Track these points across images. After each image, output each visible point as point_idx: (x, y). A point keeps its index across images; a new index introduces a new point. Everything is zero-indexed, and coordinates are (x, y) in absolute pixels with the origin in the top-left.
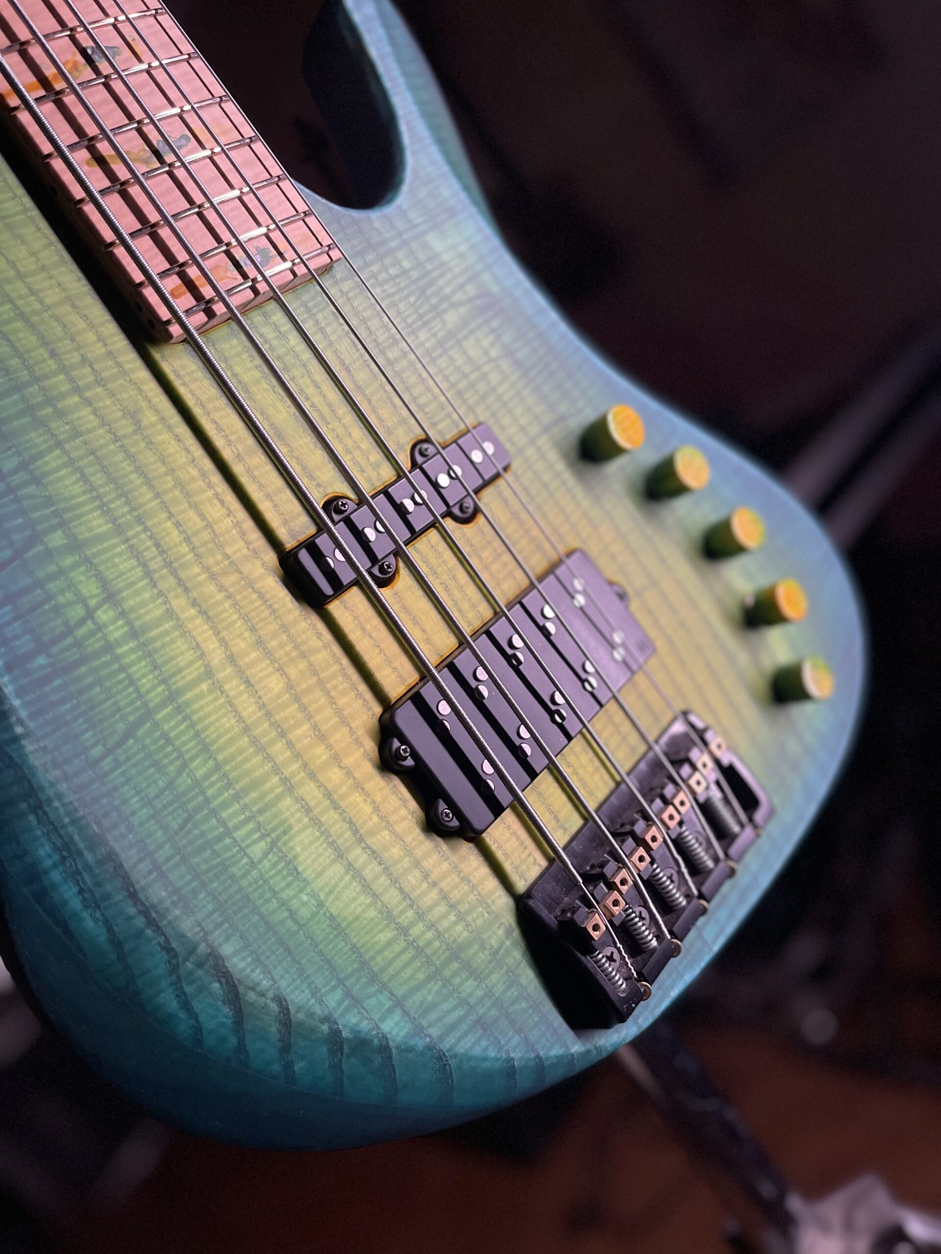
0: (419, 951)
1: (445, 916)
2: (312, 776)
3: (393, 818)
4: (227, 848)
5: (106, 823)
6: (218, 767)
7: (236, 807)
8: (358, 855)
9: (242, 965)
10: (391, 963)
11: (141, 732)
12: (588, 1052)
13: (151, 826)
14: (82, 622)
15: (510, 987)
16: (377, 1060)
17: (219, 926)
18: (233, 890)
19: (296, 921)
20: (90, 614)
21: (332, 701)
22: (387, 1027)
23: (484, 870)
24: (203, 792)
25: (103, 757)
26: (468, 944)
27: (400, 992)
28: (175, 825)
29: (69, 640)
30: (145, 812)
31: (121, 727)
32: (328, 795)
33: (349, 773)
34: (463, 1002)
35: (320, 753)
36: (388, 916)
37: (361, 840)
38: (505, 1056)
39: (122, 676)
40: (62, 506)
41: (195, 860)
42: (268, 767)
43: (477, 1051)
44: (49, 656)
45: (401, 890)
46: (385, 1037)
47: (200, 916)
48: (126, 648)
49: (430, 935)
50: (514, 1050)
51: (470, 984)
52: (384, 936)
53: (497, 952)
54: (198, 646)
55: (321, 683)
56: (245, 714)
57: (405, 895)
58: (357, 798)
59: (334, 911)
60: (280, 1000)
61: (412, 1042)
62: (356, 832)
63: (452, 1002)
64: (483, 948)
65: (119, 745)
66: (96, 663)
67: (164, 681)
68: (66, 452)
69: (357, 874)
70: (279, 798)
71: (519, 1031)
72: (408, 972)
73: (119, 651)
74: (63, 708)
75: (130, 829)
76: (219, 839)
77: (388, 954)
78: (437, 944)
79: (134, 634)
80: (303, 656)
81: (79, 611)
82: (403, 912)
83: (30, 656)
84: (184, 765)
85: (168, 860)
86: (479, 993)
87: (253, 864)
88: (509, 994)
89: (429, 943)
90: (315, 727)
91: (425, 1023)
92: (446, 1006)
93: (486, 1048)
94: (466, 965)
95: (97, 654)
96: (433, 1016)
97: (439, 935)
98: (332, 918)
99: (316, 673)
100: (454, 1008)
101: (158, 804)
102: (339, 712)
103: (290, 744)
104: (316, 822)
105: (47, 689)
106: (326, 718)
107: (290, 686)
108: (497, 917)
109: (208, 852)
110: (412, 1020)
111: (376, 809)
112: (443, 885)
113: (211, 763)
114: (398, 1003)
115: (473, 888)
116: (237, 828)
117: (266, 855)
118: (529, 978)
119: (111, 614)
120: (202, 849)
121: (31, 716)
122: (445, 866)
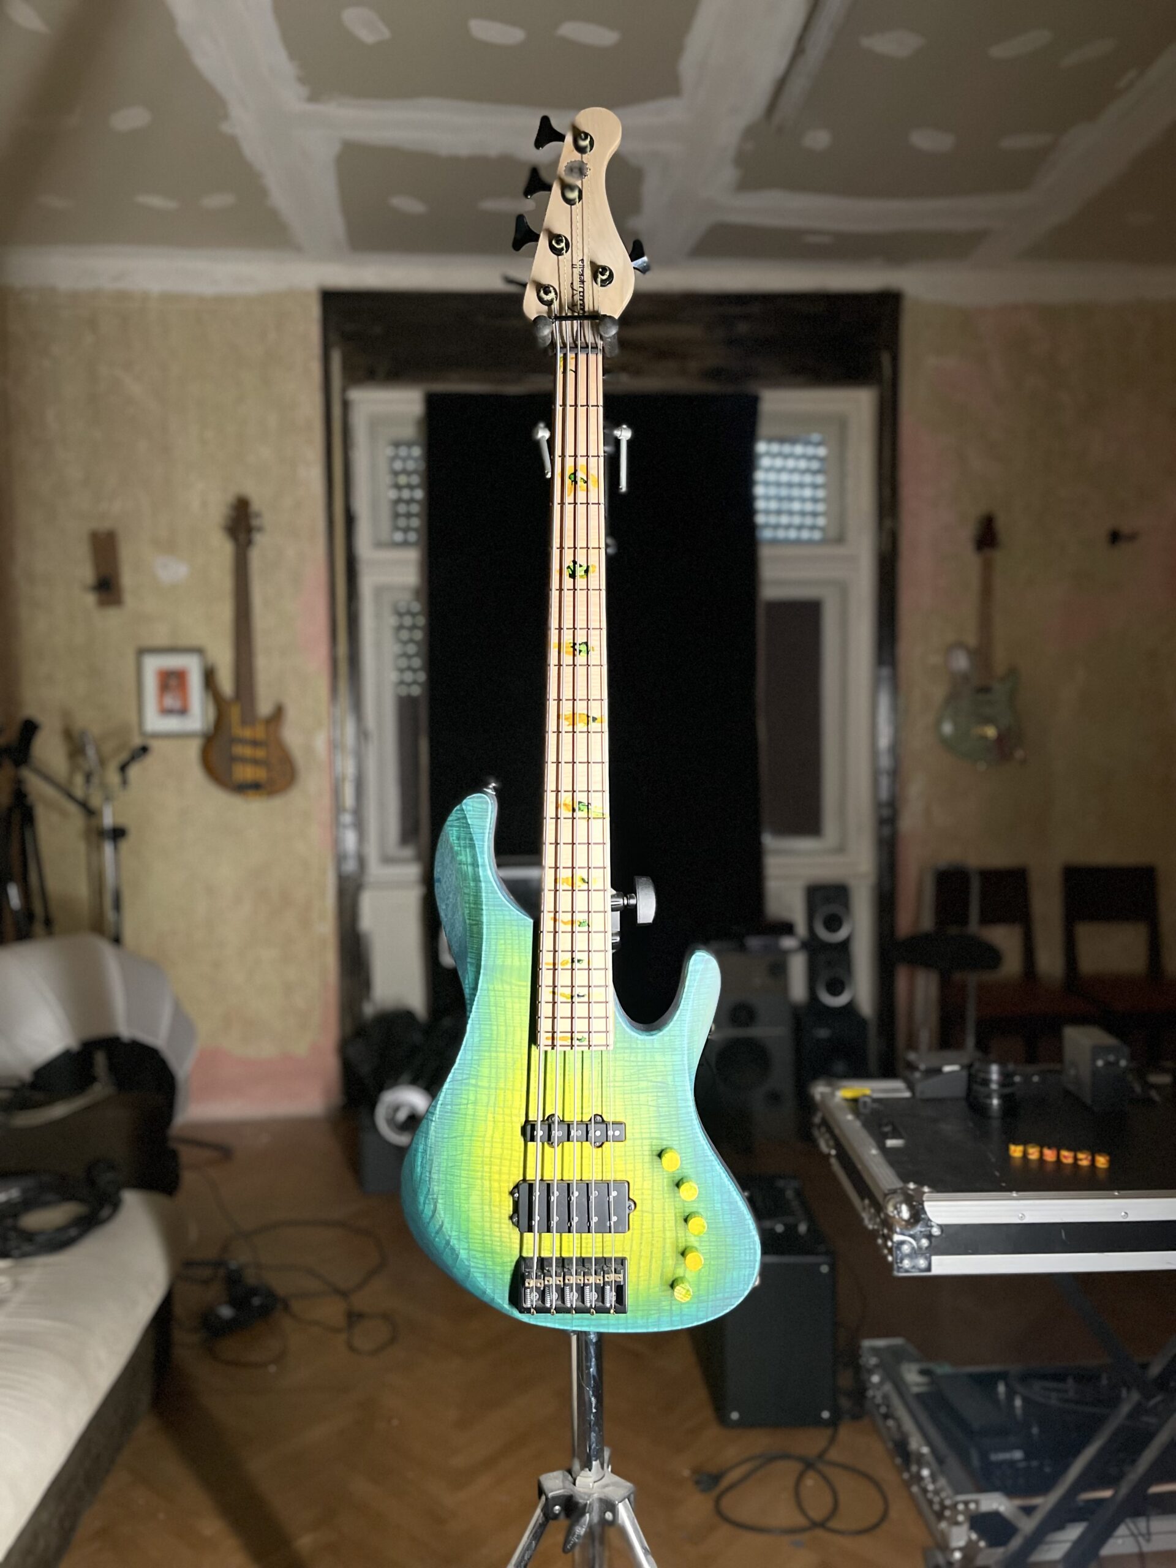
0: (483, 1243)
1: (497, 1241)
2: (490, 1180)
3: (502, 1207)
4: (457, 1180)
5: (436, 1153)
6: (469, 1160)
7: (466, 1172)
8: (487, 1208)
9: (441, 1207)
10: (475, 1239)
11: (458, 1139)
12: (509, 1311)
13: (445, 1161)
14: (465, 1104)
15: (500, 1274)
16: (455, 1256)
17: (442, 1194)
18: (451, 1190)
19: (460, 1209)
20: (467, 1104)
21: (510, 1166)
22: (462, 1251)
23: (518, 1241)
24: (462, 1163)
25: (446, 1138)
26: (497, 1253)
27: (471, 1247)
28: (450, 1165)
29: (458, 1107)
30: (445, 1157)
31: (454, 1135)
32: (490, 1188)
33: (500, 1187)
34: (484, 1265)
35: (496, 1177)
36: (482, 1228)
37: (490, 1205)
38: (485, 1287)
39: (464, 1123)
40: (480, 1074)
41: (448, 1176)
42: (481, 1169)
43: (479, 1279)
44: (452, 1107)
45: (491, 1225)
46: (459, 1253)
47: (441, 1189)
48: (469, 1117)
49: (489, 1242)
50: (489, 1289)
51: (490, 1263)
52: (478, 1232)
53: (504, 1263)
54: (487, 1128)
55: (510, 1160)
56: (485, 1152)
57: (491, 1227)
58: (497, 1194)
59: (470, 1215)
60: (443, 1223)
61: (465, 1261)
62: (490, 1202)
63: (483, 1262)
64: (501, 1258)
65: (452, 1138)
66: (460, 1116)
67: (472, 1131)
68: (491, 1062)
69: (483, 1212)
70: (477, 1179)
71: (494, 1286)
72: (477, 1245)
73: (467, 1117)
74: (446, 1121)
75: (440, 1158)
76: (457, 1176)
77: (476, 1236)
78: (490, 1246)
79: (474, 1115)
80: (512, 1150)
81: (465, 1101)
82: (487, 1231)
83: (448, 1105)
84: (462, 1154)
85: (443, 1171)
86: (491, 1267)
87: (460, 1188)
88: (499, 1275)
89: (488, 1244)
90: (500, 1169)
91: (472, 1259)
92: (480, 1262)
93: (482, 1281)
94: (493, 1258)
95: (462, 1114)
96: (475, 1260)
97: (492, 1244)
98: (468, 1216)
99: (511, 1156)
100: (482, 1264)
101: (450, 1157)
102: (510, 1170)
103: (491, 1168)
104: (482, 1191)
105: (446, 1114)
106: (505, 1169)
107: (502, 1154)
108: (511, 1255)
109: (452, 1177)
110: (469, 1256)
111: (500, 1201)
112: (503, 1234)
113: (468, 1158)
114: (469, 1249)
115: (510, 1242)
116: (463, 1177)
117: (465, 1189)
118: (508, 1278)
119: (473, 1107)
120: (452, 1175)
121: (439, 1118)
122: (507, 1231)
